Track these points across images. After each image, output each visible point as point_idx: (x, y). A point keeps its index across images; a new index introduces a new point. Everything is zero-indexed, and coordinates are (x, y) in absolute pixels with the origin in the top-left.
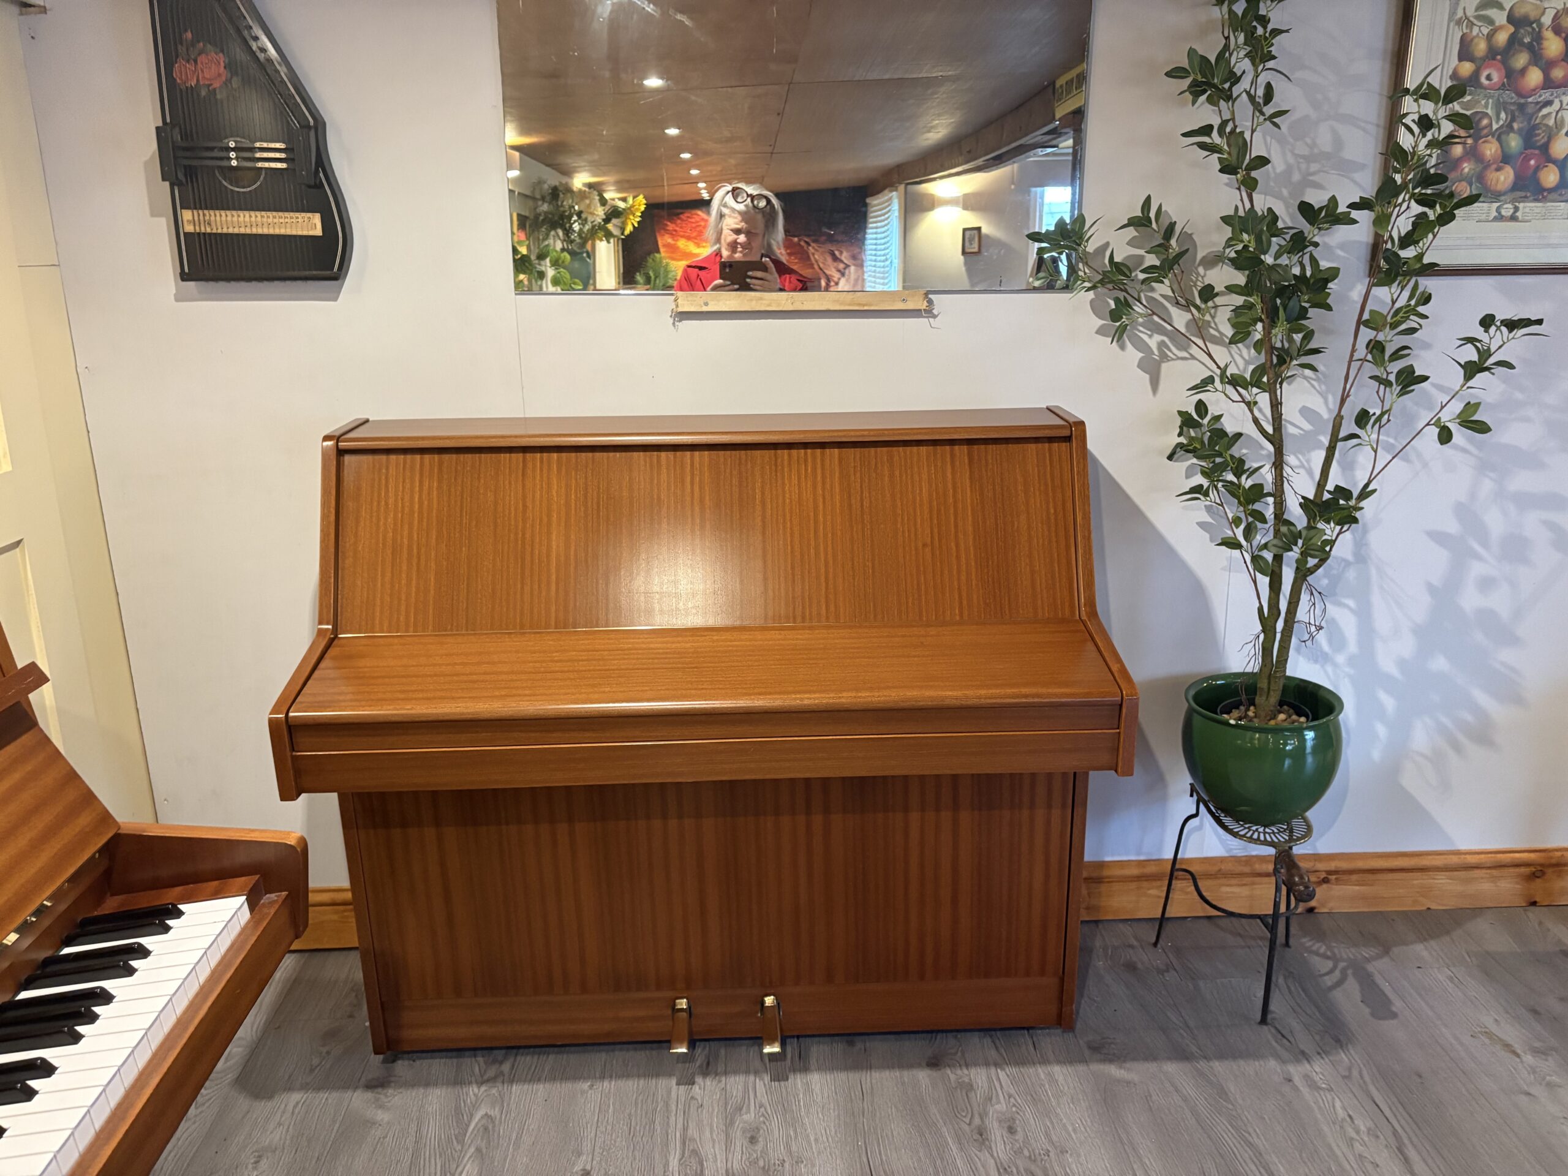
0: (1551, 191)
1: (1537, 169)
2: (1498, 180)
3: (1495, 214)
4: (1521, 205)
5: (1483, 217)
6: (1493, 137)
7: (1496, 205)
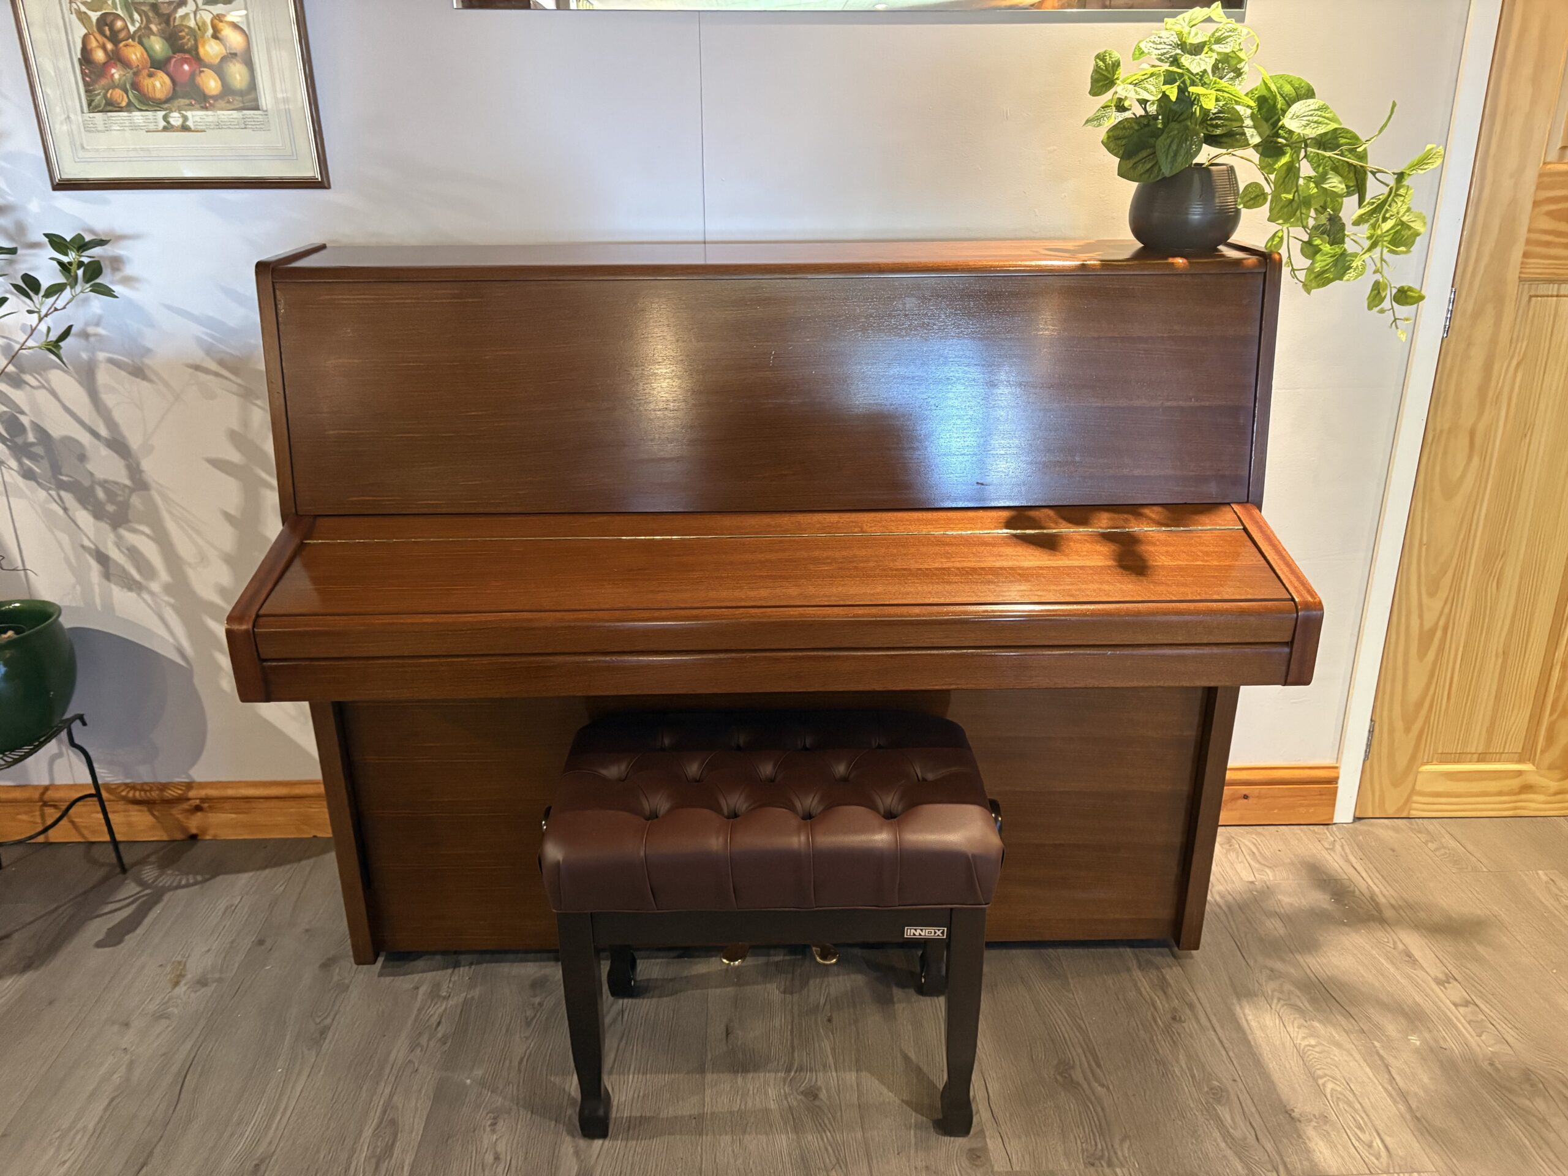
0: (216, 98)
1: (193, 75)
2: (154, 86)
3: (162, 124)
4: (189, 114)
5: (152, 127)
6: (133, 40)
7: (161, 114)
